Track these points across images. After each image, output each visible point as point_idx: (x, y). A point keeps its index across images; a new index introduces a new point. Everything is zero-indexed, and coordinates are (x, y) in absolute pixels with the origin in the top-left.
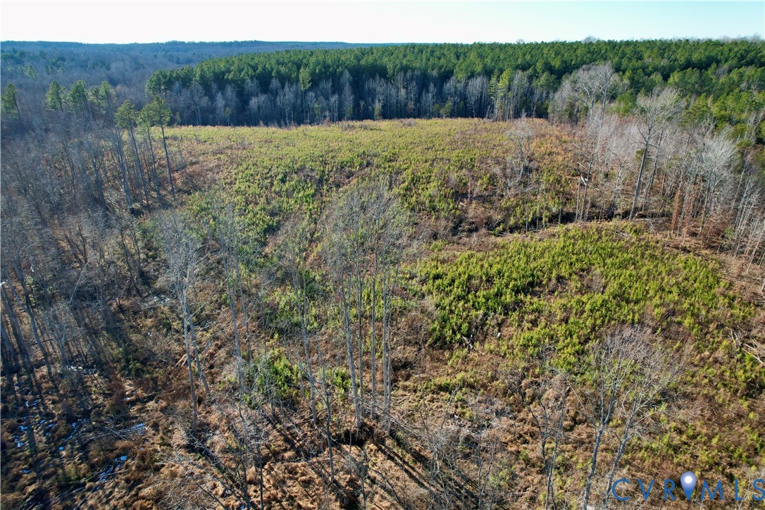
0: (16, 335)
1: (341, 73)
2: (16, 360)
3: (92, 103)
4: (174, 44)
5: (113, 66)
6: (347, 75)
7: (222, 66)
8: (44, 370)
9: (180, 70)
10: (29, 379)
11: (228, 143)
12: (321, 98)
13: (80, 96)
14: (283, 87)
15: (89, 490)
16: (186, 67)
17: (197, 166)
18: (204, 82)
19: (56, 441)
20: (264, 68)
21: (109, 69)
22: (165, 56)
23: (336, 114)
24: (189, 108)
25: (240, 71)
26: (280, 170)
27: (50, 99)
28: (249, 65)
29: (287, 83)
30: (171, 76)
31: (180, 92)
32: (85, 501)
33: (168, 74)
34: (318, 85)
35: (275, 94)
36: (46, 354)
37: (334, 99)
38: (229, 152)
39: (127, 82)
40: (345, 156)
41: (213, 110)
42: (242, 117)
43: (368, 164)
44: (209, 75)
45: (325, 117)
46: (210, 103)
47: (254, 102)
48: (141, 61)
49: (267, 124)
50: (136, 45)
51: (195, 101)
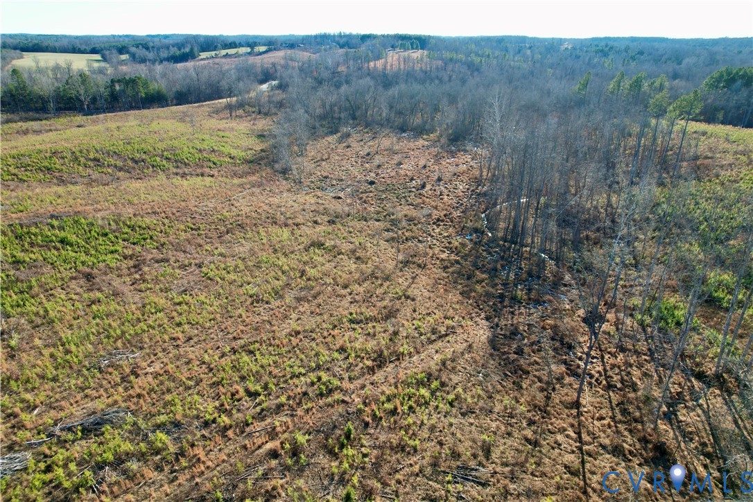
3: (645, 93)
5: (685, 61)
8: (528, 249)
10: (519, 249)
13: (636, 86)
17: (710, 160)
21: (679, 63)
27: (612, 86)
30: (737, 73)
51: (749, 102)
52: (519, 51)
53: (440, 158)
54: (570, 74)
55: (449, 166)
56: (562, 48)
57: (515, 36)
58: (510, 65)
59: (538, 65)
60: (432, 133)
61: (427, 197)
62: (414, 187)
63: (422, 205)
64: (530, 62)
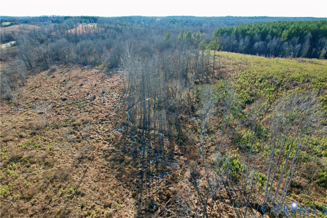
0: (148, 117)
1: (306, 34)
2: (147, 125)
3: (193, 39)
4: (229, 18)
5: (203, 25)
6: (310, 34)
7: (246, 27)
8: (153, 131)
9: (228, 28)
10: (148, 133)
11: (240, 61)
12: (291, 45)
13: (189, 36)
14: (272, 39)
15: (155, 178)
16: (231, 27)
17: (225, 69)
18: (237, 34)
19: (150, 157)
20: (265, 29)
21: (202, 26)
22: (223, 22)
23: (297, 54)
24: (227, 44)
25: (254, 30)
26: (260, 77)
27: (179, 37)
28: (259, 27)
29: (275, 37)
30: (224, 30)
31: (226, 37)
32: (152, 182)
33: (223, 30)
34: (291, 39)
35: (268, 41)
36: (155, 126)
37: (298, 46)
38: (240, 65)
39: (207, 32)
40: (296, 75)
41: (237, 46)
42: (250, 50)
43: (308, 81)
44: (239, 31)
45: (290, 55)
46: (237, 43)
47: (256, 45)
48: (214, 24)
49: (260, 55)
50: (214, 17)
51: (231, 42)
52: (139, 22)
53: (104, 79)
54: (161, 32)
55: (109, 83)
56: (157, 20)
57: (137, 16)
58: (135, 29)
59: (147, 28)
60: (100, 65)
61: (96, 105)
62: (89, 99)
63: (93, 111)
64: (144, 27)
